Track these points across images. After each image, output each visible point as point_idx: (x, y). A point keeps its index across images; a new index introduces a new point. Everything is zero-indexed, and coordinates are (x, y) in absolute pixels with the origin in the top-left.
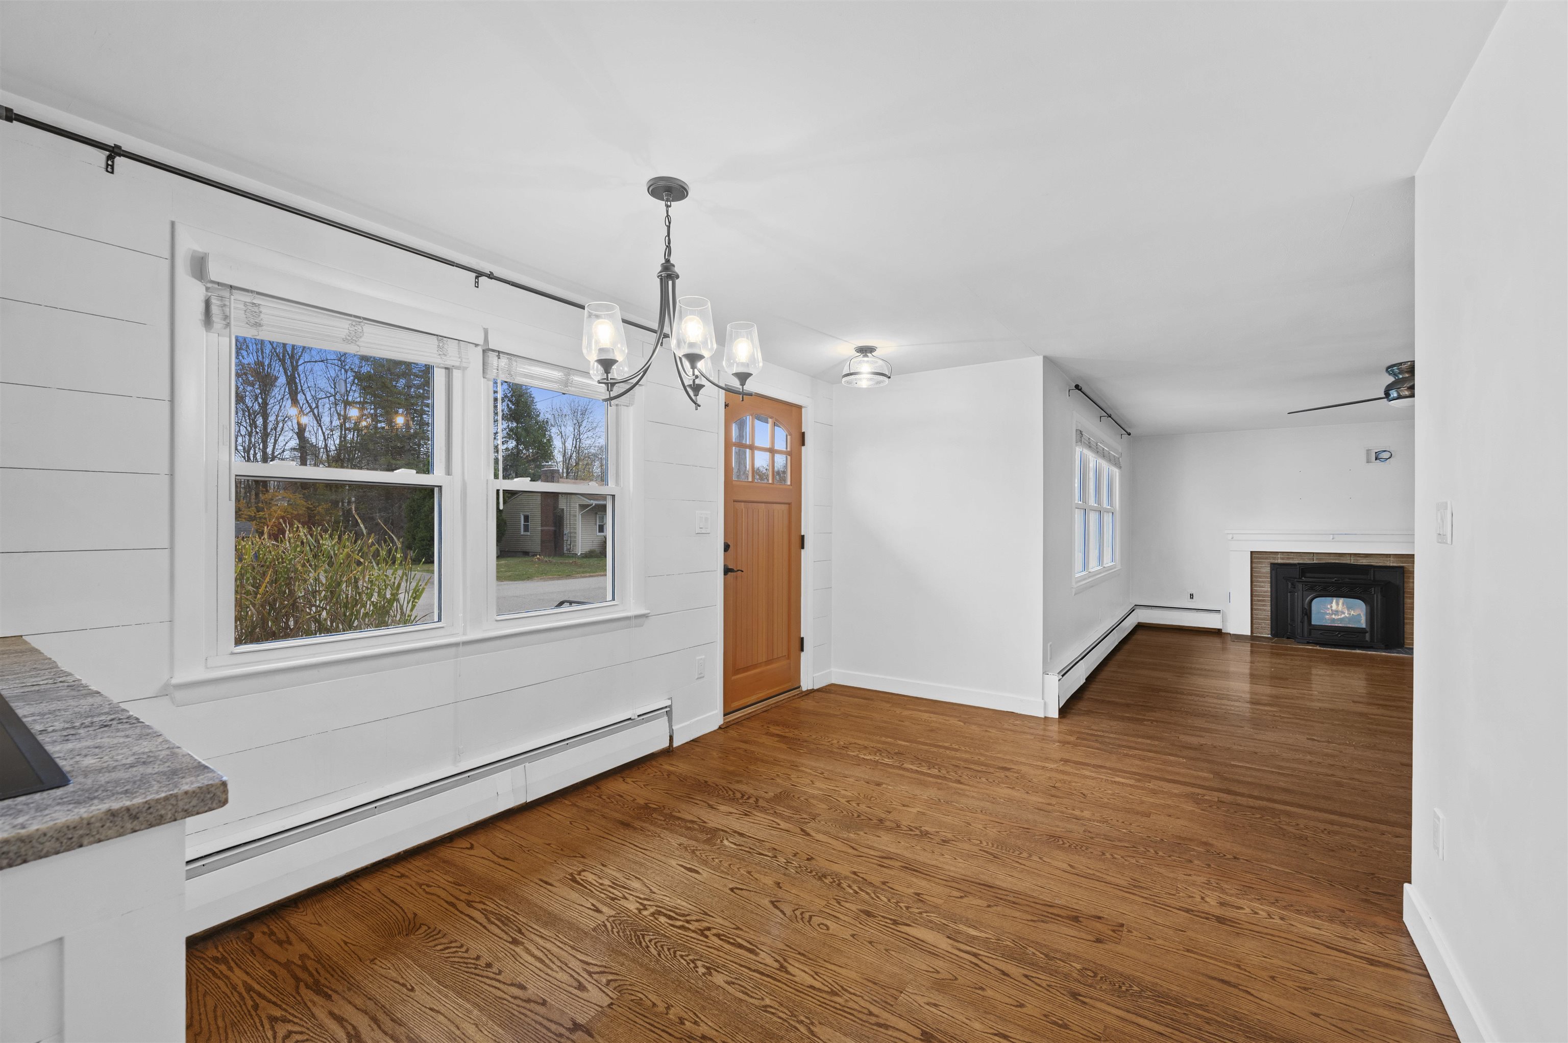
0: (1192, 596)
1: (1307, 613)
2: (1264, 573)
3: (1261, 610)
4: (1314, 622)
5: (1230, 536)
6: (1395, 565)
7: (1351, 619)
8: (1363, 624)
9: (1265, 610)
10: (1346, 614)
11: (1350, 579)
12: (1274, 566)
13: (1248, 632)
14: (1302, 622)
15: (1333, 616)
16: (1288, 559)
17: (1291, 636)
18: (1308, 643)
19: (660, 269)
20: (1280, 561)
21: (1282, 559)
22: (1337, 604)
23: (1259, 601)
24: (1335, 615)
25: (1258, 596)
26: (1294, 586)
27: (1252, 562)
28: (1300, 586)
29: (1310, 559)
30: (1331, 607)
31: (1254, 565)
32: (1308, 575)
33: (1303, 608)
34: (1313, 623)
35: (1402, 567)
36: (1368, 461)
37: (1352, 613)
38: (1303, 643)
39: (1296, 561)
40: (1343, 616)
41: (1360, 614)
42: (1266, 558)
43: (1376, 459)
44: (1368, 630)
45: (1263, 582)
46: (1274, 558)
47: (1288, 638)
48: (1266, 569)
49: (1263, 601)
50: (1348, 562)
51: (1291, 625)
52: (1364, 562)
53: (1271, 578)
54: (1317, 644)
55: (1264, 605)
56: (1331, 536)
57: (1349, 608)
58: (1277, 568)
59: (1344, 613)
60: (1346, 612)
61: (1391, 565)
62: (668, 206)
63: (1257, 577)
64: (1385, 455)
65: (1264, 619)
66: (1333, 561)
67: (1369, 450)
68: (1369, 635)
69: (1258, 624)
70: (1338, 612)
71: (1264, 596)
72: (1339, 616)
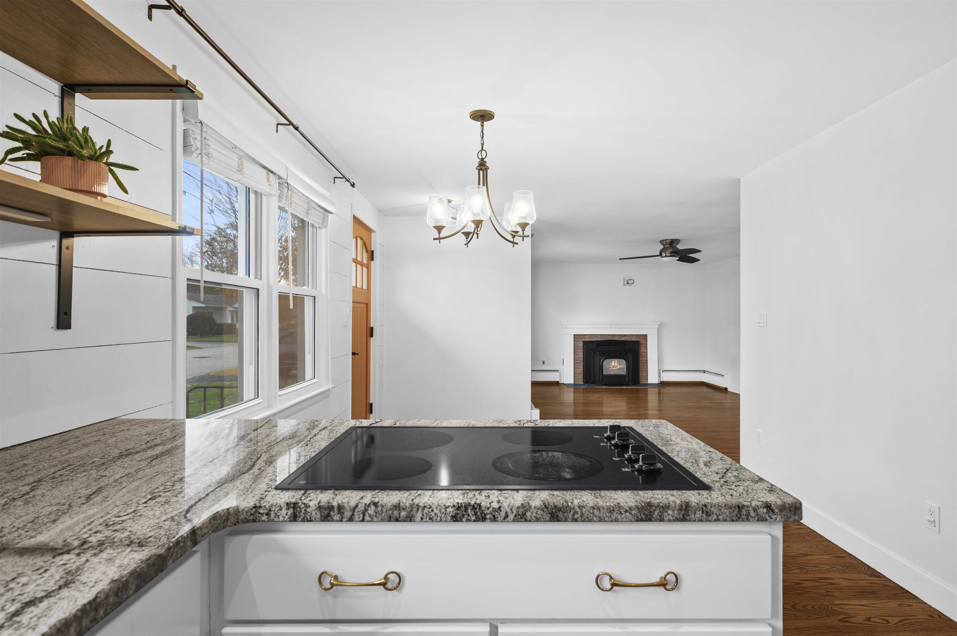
0: (544, 363)
1: (601, 368)
2: (580, 347)
3: (578, 368)
4: (605, 372)
5: (564, 326)
6: (636, 340)
7: (621, 369)
8: (624, 372)
9: (580, 368)
10: (618, 368)
11: (619, 348)
12: (585, 343)
13: (572, 382)
14: (599, 374)
15: (612, 369)
16: (592, 338)
17: (594, 382)
18: (602, 385)
19: (477, 164)
20: (587, 340)
21: (588, 338)
22: (615, 363)
23: (578, 363)
25: (577, 360)
26: (594, 354)
27: (574, 341)
28: (597, 354)
29: (600, 338)
30: (611, 365)
31: (576, 343)
32: (600, 347)
33: (600, 366)
35: (639, 341)
38: (600, 385)
39: (594, 340)
41: (623, 368)
42: (581, 338)
43: (627, 284)
44: (626, 375)
45: (579, 352)
46: (585, 338)
47: (592, 383)
48: (581, 345)
50: (617, 339)
51: (593, 376)
52: (623, 339)
53: (583, 350)
54: (605, 385)
55: (580, 366)
56: (610, 325)
57: (619, 365)
58: (586, 344)
61: (634, 340)
62: (482, 126)
63: (577, 349)
64: (631, 282)
65: (580, 374)
66: (611, 339)
67: (624, 279)
68: (627, 378)
69: (578, 376)
70: (614, 367)
71: (580, 360)
72: (614, 369)
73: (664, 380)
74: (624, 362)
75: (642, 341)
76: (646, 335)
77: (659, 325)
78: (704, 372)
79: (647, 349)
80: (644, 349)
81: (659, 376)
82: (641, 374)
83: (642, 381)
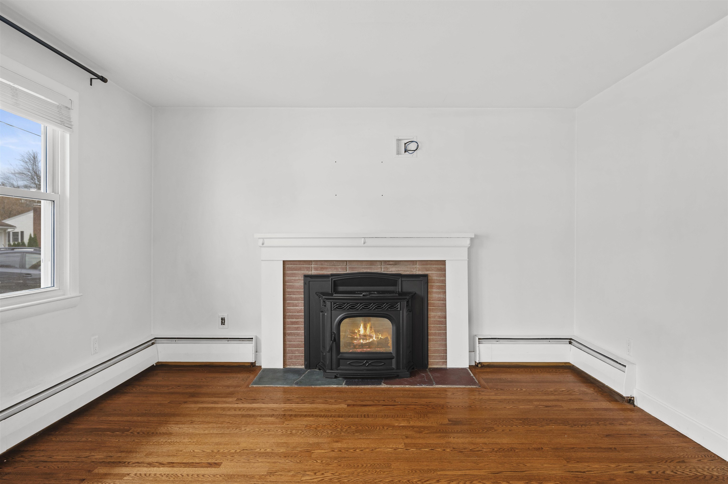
0: (223, 321)
1: (336, 338)
2: (298, 288)
3: (294, 334)
5: (261, 242)
6: (420, 273)
7: (380, 343)
8: (390, 348)
9: (298, 335)
10: (374, 338)
11: (379, 292)
12: (308, 279)
13: (280, 365)
14: (332, 349)
15: (362, 341)
16: (322, 269)
20: (313, 272)
21: (316, 269)
22: (365, 328)
23: (293, 323)
24: (363, 339)
25: (292, 317)
26: (325, 304)
27: (284, 274)
28: (328, 304)
29: (342, 268)
30: (359, 331)
31: (287, 278)
32: (341, 288)
33: (333, 331)
34: (342, 350)
35: (426, 276)
36: (398, 153)
37: (380, 336)
39: (329, 272)
40: (371, 340)
41: (387, 338)
42: (300, 269)
43: (405, 151)
44: (394, 355)
45: (296, 299)
46: (308, 269)
47: (319, 370)
48: (299, 283)
49: (296, 323)
50: (378, 271)
51: (322, 353)
52: (393, 270)
53: (304, 294)
55: (297, 329)
56: (363, 239)
57: (376, 332)
58: (310, 281)
59: (371, 337)
60: (374, 336)
61: (417, 273)
63: (290, 293)
64: (412, 146)
65: (298, 346)
66: (365, 271)
67: (399, 140)
68: (394, 361)
69: (292, 352)
70: (365, 336)
71: (297, 317)
72: (365, 342)
73: (483, 360)
74: (386, 323)
75: (433, 274)
76: (443, 263)
77: (472, 239)
78: (570, 341)
79: (445, 292)
80: (439, 293)
81: (472, 350)
82: (433, 346)
83: (433, 363)
